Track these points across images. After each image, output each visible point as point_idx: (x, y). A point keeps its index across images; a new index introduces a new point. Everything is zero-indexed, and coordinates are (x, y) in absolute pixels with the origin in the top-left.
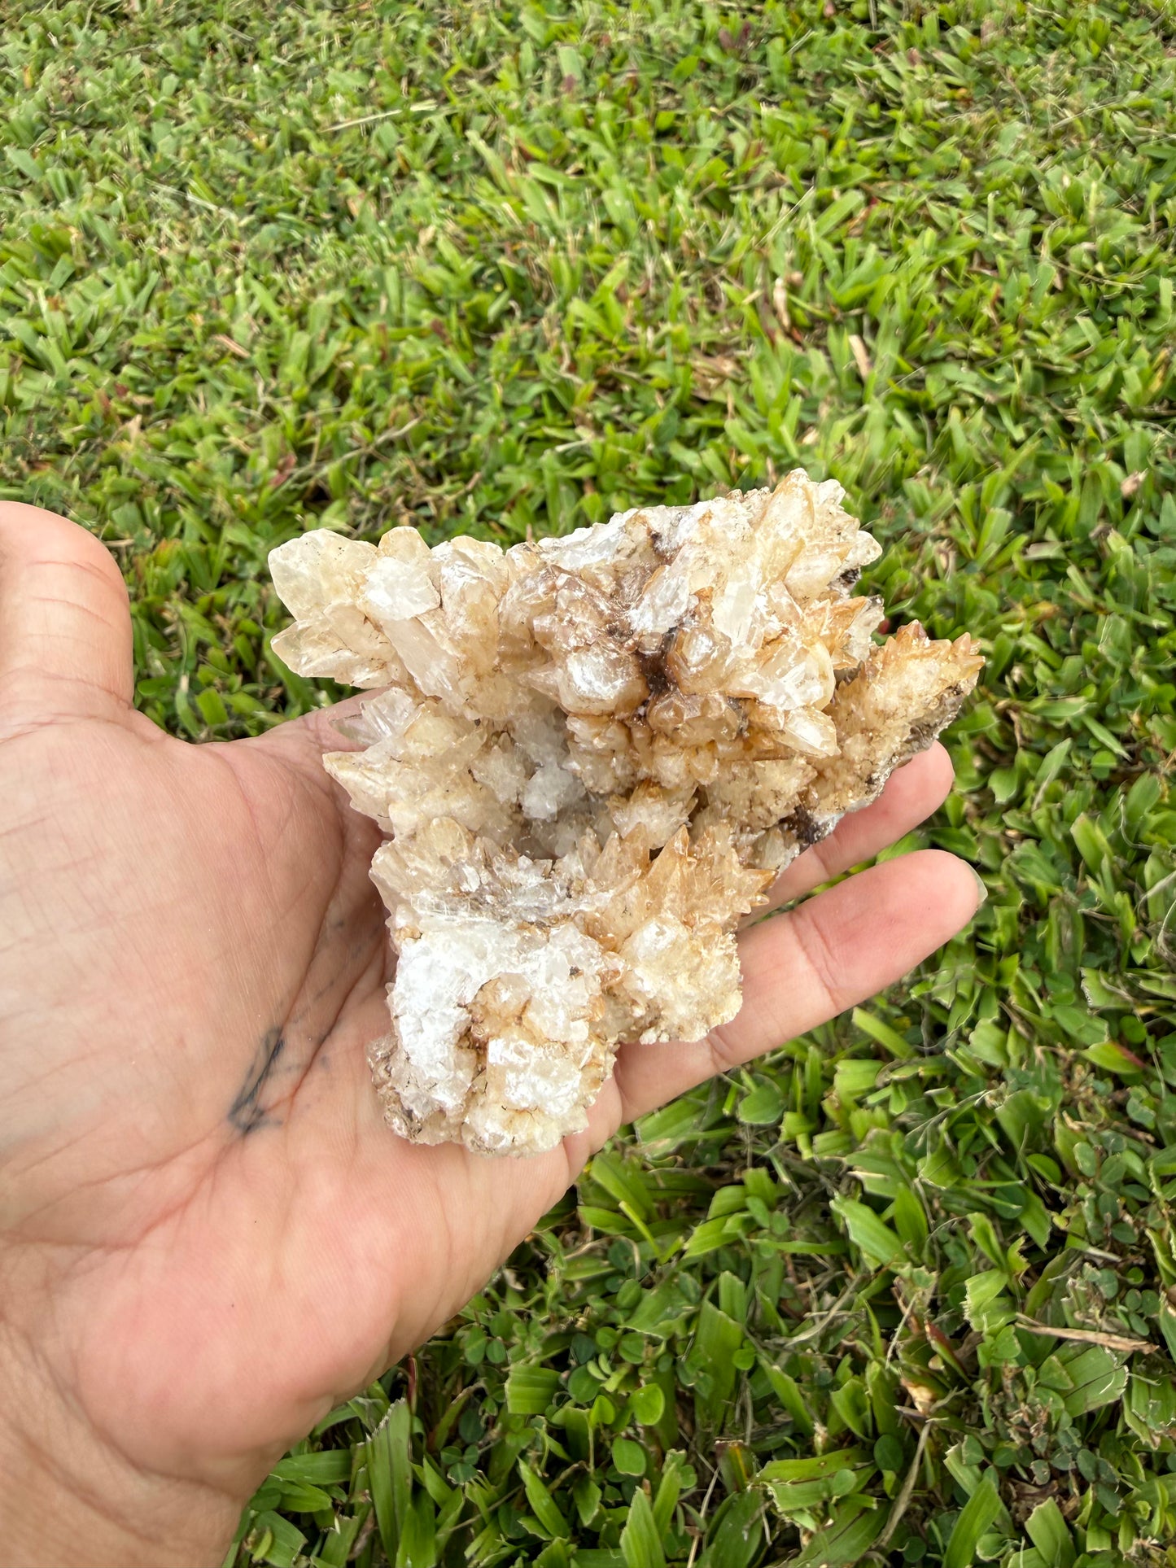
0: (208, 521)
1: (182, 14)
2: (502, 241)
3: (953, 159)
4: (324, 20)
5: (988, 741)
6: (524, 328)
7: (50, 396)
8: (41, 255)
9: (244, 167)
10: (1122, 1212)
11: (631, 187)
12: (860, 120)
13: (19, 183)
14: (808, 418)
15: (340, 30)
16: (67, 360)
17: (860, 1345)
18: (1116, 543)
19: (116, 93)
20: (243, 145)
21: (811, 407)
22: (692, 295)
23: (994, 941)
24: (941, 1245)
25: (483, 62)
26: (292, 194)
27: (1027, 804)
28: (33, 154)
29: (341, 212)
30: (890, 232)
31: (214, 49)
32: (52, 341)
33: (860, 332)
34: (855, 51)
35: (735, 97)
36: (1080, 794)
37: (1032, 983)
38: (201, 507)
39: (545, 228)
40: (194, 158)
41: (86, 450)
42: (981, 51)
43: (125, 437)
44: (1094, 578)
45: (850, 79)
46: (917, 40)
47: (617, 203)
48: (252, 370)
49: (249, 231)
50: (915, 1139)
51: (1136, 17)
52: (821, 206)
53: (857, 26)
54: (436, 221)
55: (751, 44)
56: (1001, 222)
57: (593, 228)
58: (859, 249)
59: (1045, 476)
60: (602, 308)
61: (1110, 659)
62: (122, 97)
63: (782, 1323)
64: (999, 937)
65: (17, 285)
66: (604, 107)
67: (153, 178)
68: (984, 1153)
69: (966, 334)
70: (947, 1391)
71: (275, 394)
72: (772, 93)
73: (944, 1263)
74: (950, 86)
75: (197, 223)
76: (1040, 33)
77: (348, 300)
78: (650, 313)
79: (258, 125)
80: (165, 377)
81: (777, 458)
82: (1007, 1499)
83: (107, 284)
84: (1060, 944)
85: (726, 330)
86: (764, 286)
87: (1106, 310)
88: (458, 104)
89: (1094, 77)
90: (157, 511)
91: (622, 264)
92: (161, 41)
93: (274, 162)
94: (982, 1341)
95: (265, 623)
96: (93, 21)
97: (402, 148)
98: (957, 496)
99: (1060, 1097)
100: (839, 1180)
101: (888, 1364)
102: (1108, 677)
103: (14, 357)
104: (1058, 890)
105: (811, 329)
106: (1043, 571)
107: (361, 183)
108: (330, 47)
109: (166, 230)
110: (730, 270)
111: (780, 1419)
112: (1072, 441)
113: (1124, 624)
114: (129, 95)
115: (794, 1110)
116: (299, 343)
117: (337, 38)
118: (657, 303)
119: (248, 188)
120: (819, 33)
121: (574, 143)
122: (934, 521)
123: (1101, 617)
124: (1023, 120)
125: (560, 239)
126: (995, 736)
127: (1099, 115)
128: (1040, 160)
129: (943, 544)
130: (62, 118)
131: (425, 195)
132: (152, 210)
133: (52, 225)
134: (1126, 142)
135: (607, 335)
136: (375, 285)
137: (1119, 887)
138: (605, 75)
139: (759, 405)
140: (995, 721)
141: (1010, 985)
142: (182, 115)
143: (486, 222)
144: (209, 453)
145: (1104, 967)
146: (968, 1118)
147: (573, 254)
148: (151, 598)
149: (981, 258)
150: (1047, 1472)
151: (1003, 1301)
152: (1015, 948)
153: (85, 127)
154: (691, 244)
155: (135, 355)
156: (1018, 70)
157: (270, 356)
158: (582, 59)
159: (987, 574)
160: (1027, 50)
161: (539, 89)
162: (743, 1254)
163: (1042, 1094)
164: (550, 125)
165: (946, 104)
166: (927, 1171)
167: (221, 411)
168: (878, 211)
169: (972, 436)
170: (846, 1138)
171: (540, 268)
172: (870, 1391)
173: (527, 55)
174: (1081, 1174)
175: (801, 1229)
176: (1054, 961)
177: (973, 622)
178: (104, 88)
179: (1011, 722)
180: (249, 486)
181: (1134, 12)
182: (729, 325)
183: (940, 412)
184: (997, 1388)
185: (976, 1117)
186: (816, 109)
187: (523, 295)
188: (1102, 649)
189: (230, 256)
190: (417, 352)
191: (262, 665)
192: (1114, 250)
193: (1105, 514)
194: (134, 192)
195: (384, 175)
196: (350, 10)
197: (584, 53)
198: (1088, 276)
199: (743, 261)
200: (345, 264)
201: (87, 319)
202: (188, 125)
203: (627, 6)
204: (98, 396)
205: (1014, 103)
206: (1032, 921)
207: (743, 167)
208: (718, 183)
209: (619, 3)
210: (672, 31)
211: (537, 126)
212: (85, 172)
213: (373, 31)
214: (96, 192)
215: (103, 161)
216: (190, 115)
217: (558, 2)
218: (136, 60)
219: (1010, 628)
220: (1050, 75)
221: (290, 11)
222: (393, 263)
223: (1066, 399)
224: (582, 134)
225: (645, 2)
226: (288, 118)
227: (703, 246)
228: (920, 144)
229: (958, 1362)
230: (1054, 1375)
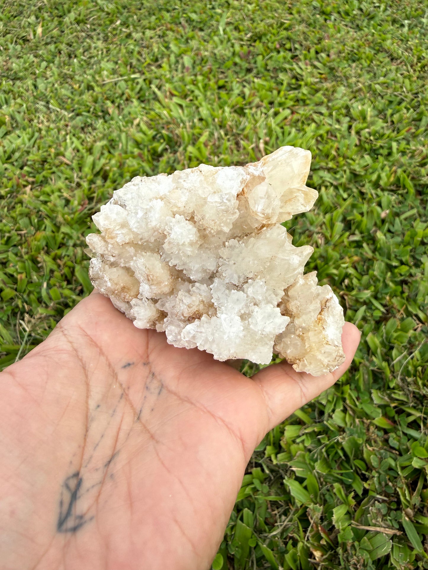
0: (55, 225)
1: (49, 40)
2: (163, 124)
3: (321, 99)
4: (100, 44)
6: (171, 155)
9: (70, 95)
10: (388, 482)
11: (209, 106)
12: (289, 85)
15: (106, 48)
16: (3, 164)
17: (295, 536)
18: (380, 235)
19: (24, 68)
20: (70, 88)
22: (231, 145)
24: (324, 495)
25: (157, 60)
26: (88, 106)
29: (105, 112)
30: (300, 124)
31: (60, 53)
34: (287, 60)
35: (246, 75)
36: (369, 325)
37: (354, 395)
38: (52, 219)
39: (179, 120)
40: (52, 92)
41: (10, 197)
42: (330, 62)
43: (25, 193)
44: (372, 247)
45: (285, 70)
46: (308, 57)
47: (204, 112)
48: (72, 169)
49: (72, 119)
50: (313, 455)
51: (382, 52)
52: (276, 114)
53: (287, 52)
54: (140, 116)
55: (251, 57)
56: (338, 121)
57: (196, 120)
58: (289, 130)
59: (355, 212)
60: (199, 149)
61: (379, 277)
62: (26, 69)
63: (266, 528)
66: (200, 78)
67: (37, 99)
68: (339, 459)
69: (326, 160)
70: (327, 552)
71: (81, 178)
72: (258, 74)
73: (324, 502)
74: (320, 74)
75: (53, 115)
76: (350, 56)
77: (108, 144)
78: (216, 151)
79: (76, 80)
80: (40, 171)
83: (19, 137)
84: (364, 380)
85: (243, 157)
86: (256, 142)
87: (374, 153)
88: (148, 75)
89: (369, 72)
90: (36, 221)
91: (206, 134)
92: (40, 50)
93: (81, 94)
94: (339, 532)
95: (76, 263)
96: (16, 42)
97: (128, 91)
98: (324, 218)
99: (365, 438)
100: (287, 471)
101: (306, 543)
102: (378, 283)
104: (362, 361)
106: (355, 245)
107: (113, 102)
108: (102, 53)
109: (41, 118)
110: (244, 136)
111: (266, 565)
112: (364, 199)
113: (383, 264)
114: (29, 68)
115: (270, 445)
117: (105, 50)
118: (218, 147)
119: (72, 103)
120: (274, 54)
121: (189, 90)
122: (316, 227)
123: (375, 262)
124: (344, 86)
125: (184, 124)
127: (370, 86)
128: (350, 100)
129: (320, 235)
130: (4, 76)
131: (136, 107)
132: (37, 110)
134: (379, 95)
135: (201, 159)
136: (118, 139)
137: (384, 360)
138: (200, 67)
141: (347, 396)
142: (48, 76)
143: (158, 118)
144: (56, 199)
145: (379, 389)
146: (333, 447)
147: (189, 129)
148: (33, 253)
149: (331, 134)
151: (347, 516)
152: (348, 382)
153: (12, 80)
154: (231, 127)
155: (29, 163)
156: (343, 69)
157: (79, 164)
158: (192, 61)
159: (335, 246)
160: (345, 62)
161: (176, 70)
162: (252, 501)
163: (359, 437)
164: (180, 83)
165: (318, 80)
166: (318, 467)
167: (60, 184)
168: (296, 116)
169: (329, 196)
170: (289, 455)
171: (177, 134)
172: (299, 554)
173: (173, 58)
174: (373, 467)
175: (273, 491)
176: (362, 387)
177: (331, 263)
178: (19, 66)
179: (344, 300)
180: (71, 212)
181: (382, 49)
182: (244, 155)
183: (318, 187)
184: (345, 550)
185: (336, 446)
186: (273, 80)
187: (171, 144)
188: (376, 273)
189: (65, 127)
190: (132, 163)
191: (74, 278)
192: (376, 132)
193: (375, 225)
194: (30, 104)
195: (121, 100)
196: (109, 41)
197: (193, 59)
198: (368, 141)
199: (249, 133)
200: (107, 131)
201: (11, 149)
202: (50, 80)
203: (208, 42)
204: (15, 178)
205: (341, 80)
206: (354, 372)
207: (248, 100)
208: (239, 105)
209: (205, 41)
210: (223, 52)
211: (176, 84)
212: (12, 96)
213: (118, 48)
214: (16, 103)
215: (19, 92)
216: (51, 76)
217: (183, 40)
218: (32, 56)
219: (344, 266)
220: (353, 71)
221: (88, 40)
222: (124, 131)
223: (361, 184)
224: (192, 87)
225: (214, 41)
226: (86, 78)
227: (234, 127)
228: (309, 93)
229: (331, 541)
230: (366, 544)
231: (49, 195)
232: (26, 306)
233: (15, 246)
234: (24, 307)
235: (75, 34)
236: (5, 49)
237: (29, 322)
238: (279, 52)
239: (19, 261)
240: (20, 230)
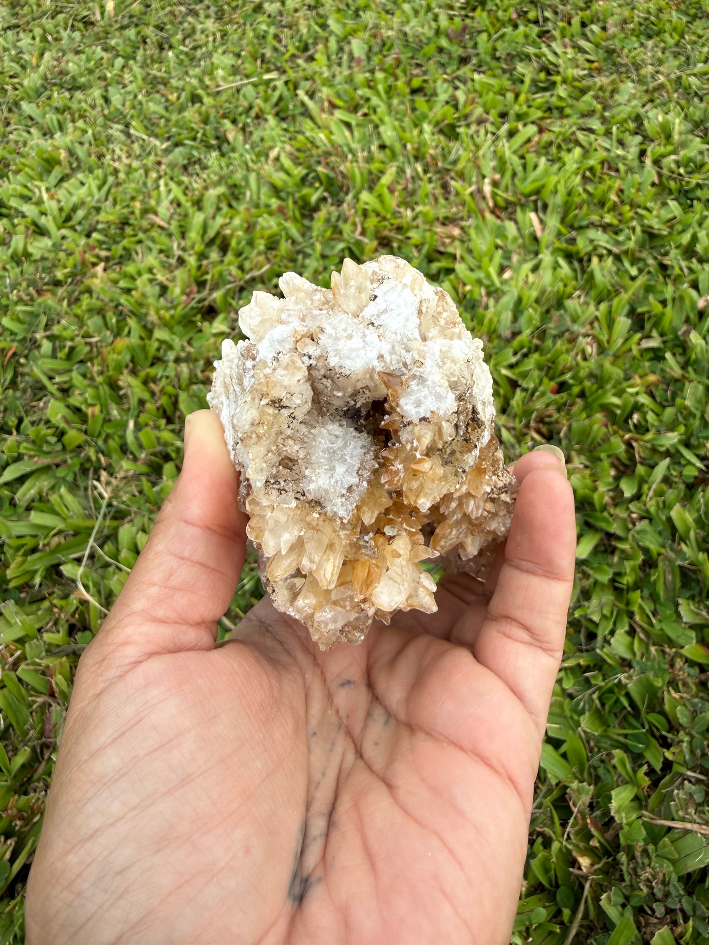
0: (145, 327)
1: (126, 21)
2: (319, 156)
3: (591, 105)
4: (210, 25)
5: (618, 459)
6: (333, 209)
7: (49, 251)
8: (43, 167)
9: (163, 112)
10: (707, 750)
11: (397, 123)
12: (534, 82)
13: (30, 123)
14: (506, 263)
15: (220, 31)
16: (59, 229)
17: (547, 830)
18: (695, 338)
19: (87, 69)
20: (163, 100)
21: (507, 256)
22: (434, 188)
23: (625, 582)
24: (595, 769)
25: (306, 48)
26: (192, 129)
27: (644, 498)
28: (38, 106)
29: (222, 139)
30: (554, 150)
31: (145, 42)
32: (50, 218)
33: (536, 210)
34: (531, 39)
35: (458, 69)
36: (676, 492)
37: (648, 608)
38: (141, 318)
39: (345, 149)
40: (134, 107)
41: (71, 283)
42: (607, 40)
43: (94, 276)
44: (681, 359)
45: (528, 57)
46: (568, 34)
47: (388, 133)
48: (170, 235)
49: (167, 151)
50: (578, 704)
51: (701, 18)
52: (511, 134)
53: (531, 25)
54: (279, 145)
55: (467, 37)
56: (621, 143)
57: (374, 148)
58: (535, 160)
59: (651, 298)
60: (380, 197)
61: (693, 409)
62: (91, 72)
64: (628, 579)
65: (29, 185)
66: (380, 75)
67: (109, 120)
68: (620, 712)
69: (600, 211)
70: (600, 859)
71: (184, 250)
72: (480, 66)
73: (596, 780)
74: (589, 61)
75: (136, 146)
76: (642, 28)
77: (227, 192)
78: (408, 199)
79: (172, 87)
80: (118, 239)
81: (487, 287)
82: (639, 927)
83: (83, 184)
84: (665, 583)
85: (454, 209)
86: (477, 182)
87: (686, 196)
88: (292, 75)
89: (676, 55)
90: (114, 320)
91: (392, 170)
92: (112, 38)
93: (181, 110)
94: (622, 828)
95: (180, 388)
96: (73, 26)
97: (259, 101)
98: (597, 309)
99: (667, 678)
101: (565, 843)
102: (691, 420)
103: (27, 228)
104: (663, 551)
105: (506, 209)
106: (650, 355)
107: (234, 122)
108: (214, 40)
109: (118, 151)
110: (457, 173)
112: (666, 276)
113: (701, 388)
114: (95, 70)
116: (198, 218)
117: (218, 35)
118: (413, 193)
119: (166, 126)
120: (508, 30)
121: (361, 97)
122: (583, 325)
123: (687, 384)
124: (633, 81)
125: (354, 155)
126: (623, 456)
127: (679, 78)
128: (644, 106)
129: (589, 339)
130: (55, 84)
131: (272, 129)
132: (110, 139)
133: (50, 149)
134: (696, 94)
135: (383, 213)
136: (243, 184)
137: (700, 549)
138: (380, 56)
139: (476, 254)
140: (623, 447)
141: (635, 609)
142: (126, 82)
143: (309, 145)
144: (145, 286)
145: (692, 598)
146: (611, 691)
147: (362, 164)
148: (111, 373)
149: (610, 165)
150: (663, 910)
151: (634, 804)
152: (637, 586)
153: (69, 90)
154: (433, 158)
155: (100, 226)
156: (630, 51)
157: (181, 226)
158: (366, 47)
159: (616, 357)
160: (634, 39)
161: (340, 65)
163: (656, 676)
164: (347, 86)
165: (586, 72)
166: (586, 723)
167: (152, 260)
168: (546, 137)
169: (606, 273)
171: (342, 173)
172: (554, 859)
173: (333, 44)
174: (681, 725)
176: (662, 594)
177: (609, 386)
178: (79, 66)
179: (633, 448)
180: (169, 305)
181: (700, 15)
182: (457, 206)
183: (585, 258)
184: (632, 858)
185: (616, 690)
186: (507, 75)
187: (332, 189)
188: (687, 403)
189: (156, 167)
190: (269, 224)
191: (178, 413)
192: (690, 160)
193: (687, 320)
194: (98, 129)
195: (248, 117)
196: (226, 18)
197: (367, 43)
198: (675, 176)
199: (464, 167)
200: (225, 171)
201: (71, 205)
202: (130, 88)
203: (393, 14)
204: (78, 251)
205: (628, 71)
206: (648, 570)
207: (464, 111)
208: (448, 121)
209: (387, 12)
210: (420, 29)
211: (339, 87)
212: (69, 117)
213: (240, 31)
214: (76, 128)
215: (80, 110)
216: (131, 82)
217: (350, 12)
218: (99, 49)
219: (631, 390)
220: (649, 54)
221: (190, 19)
222: (254, 170)
223: (662, 251)
224: (366, 92)
225: (403, 12)
226: (190, 83)
227: (440, 159)
228: (570, 96)
229: (607, 841)
230: (667, 850)
231: (133, 278)
232: (102, 459)
233: (81, 362)
234: (98, 460)
235: (168, 9)
236: (56, 39)
237: (108, 483)
239: (89, 386)
240: (89, 336)
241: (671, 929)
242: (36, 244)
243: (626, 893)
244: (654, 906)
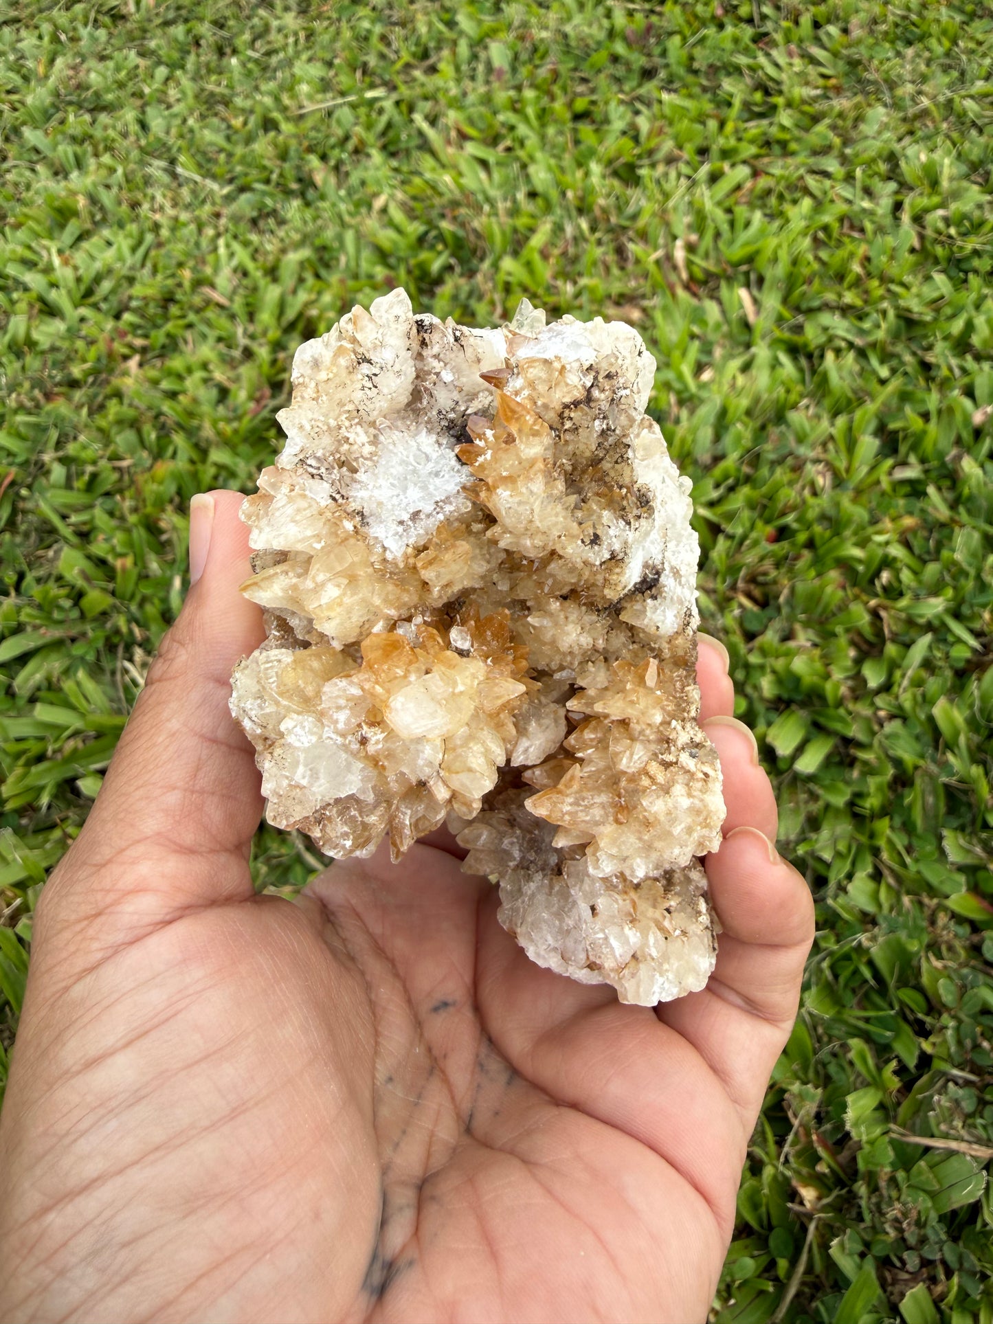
0: (196, 446)
1: (171, 15)
2: (443, 207)
3: (825, 138)
4: (291, 20)
5: (860, 634)
6: (462, 281)
7: (63, 338)
8: (53, 219)
9: (224, 144)
10: (980, 1039)
11: (553, 162)
12: (747, 105)
13: (35, 158)
14: (704, 359)
15: (305, 29)
16: (76, 307)
17: (756, 1150)
18: (969, 466)
19: (116, 82)
20: (224, 126)
21: (707, 349)
22: (605, 253)
23: (868, 805)
24: (824, 1065)
25: (425, 55)
26: (265, 168)
27: (895, 689)
28: (46, 134)
29: (306, 182)
30: (773, 201)
31: (198, 44)
32: (63, 291)
33: (748, 285)
34: (743, 45)
35: (640, 85)
36: (940, 681)
37: (900, 842)
38: (191, 432)
39: (480, 197)
40: (181, 136)
41: (93, 384)
42: (849, 46)
43: (125, 373)
44: (950, 496)
45: (737, 70)
46: (795, 37)
47: (540, 175)
48: (232, 317)
49: (229, 199)
51: (981, 17)
52: (714, 178)
53: (743, 25)
54: (387, 190)
55: (652, 40)
56: (868, 192)
57: (521, 196)
58: (747, 214)
59: (908, 409)
60: (529, 265)
61: (965, 566)
62: (121, 85)
64: (872, 802)
65: (34, 245)
66: (529, 94)
67: (148, 154)
68: (861, 986)
69: (838, 288)
70: (830, 1190)
71: (252, 337)
72: (670, 82)
73: (826, 1080)
74: (824, 76)
75: (185, 192)
76: (899, 31)
77: (314, 257)
78: (569, 269)
79: (236, 108)
80: (159, 322)
81: (678, 393)
82: (883, 1284)
83: (109, 244)
84: (924, 808)
85: (633, 284)
86: (666, 246)
87: (958, 268)
88: (405, 92)
89: (946, 69)
90: (153, 436)
91: (545, 228)
92: (152, 38)
93: (249, 140)
94: (861, 1148)
96: (96, 21)
97: (358, 129)
98: (832, 425)
99: (926, 939)
101: (781, 1168)
102: (963, 581)
103: (31, 306)
104: (921, 763)
105: (705, 283)
106: (906, 489)
107: (324, 158)
108: (296, 42)
109: (159, 198)
110: (637, 232)
112: (930, 379)
113: (976, 536)
114: (128, 83)
116: (272, 293)
117: (302, 35)
118: (575, 260)
119: (227, 163)
120: (711, 31)
121: (503, 124)
122: (813, 447)
123: (957, 529)
124: (885, 105)
125: (493, 206)
126: (868, 631)
127: (950, 102)
128: (900, 139)
129: (821, 467)
130: (70, 103)
131: (377, 169)
132: (148, 181)
133: (63, 194)
134: (974, 124)
135: (533, 287)
136: (336, 245)
137: (974, 760)
138: (530, 67)
139: (663, 346)
140: (867, 617)
141: (882, 843)
142: (172, 100)
143: (429, 192)
144: (197, 387)
145: (962, 828)
146: (847, 957)
147: (504, 219)
148: (149, 510)
149: (851, 223)
150: (917, 1261)
151: (879, 1114)
152: (884, 812)
153: (91, 111)
154: (604, 211)
155: (134, 304)
156: (881, 63)
157: (248, 305)
158: (510, 54)
159: (859, 492)
160: (887, 45)
161: (473, 78)
163: (910, 936)
164: (483, 109)
165: (819, 92)
166: (812, 1002)
167: (207, 351)
168: (763, 182)
169: (845, 374)
171: (475, 231)
172: (766, 1191)
173: (463, 49)
174: (944, 1005)
176: (919, 823)
177: (847, 533)
178: (105, 78)
179: (881, 619)
180: (231, 415)
181: (980, 13)
182: (636, 278)
183: (816, 353)
184: (874, 1189)
185: (854, 956)
186: (709, 96)
187: (462, 254)
188: (958, 556)
189: (214, 220)
192: (965, 216)
193: (959, 441)
194: (132, 166)
195: (343, 151)
196: (313, 12)
197: (511, 47)
198: (943, 238)
199: (648, 225)
200: (311, 227)
201: (92, 273)
202: (177, 109)
203: (548, 8)
204: (102, 339)
205: (878, 91)
206: (900, 789)
207: (647, 145)
208: (625, 159)
209: (540, 5)
210: (586, 29)
211: (472, 110)
212: (90, 149)
213: (332, 29)
214: (100, 166)
215: (105, 139)
216: (178, 100)
217: (488, 5)
218: (132, 54)
219: (880, 538)
220: (908, 67)
221: (262, 12)
222: (350, 226)
223: (924, 343)
224: (510, 117)
225: (563, 5)
226: (261, 103)
227: (613, 212)
228: (797, 126)
229: (840, 1165)
230: (923, 1178)
231: (180, 377)
232: (137, 631)
233: (108, 494)
234: (131, 632)
236: (72, 40)
237: (144, 665)
238: (721, 26)
239: (118, 528)
240: (118, 458)
241: (929, 1288)
242: (44, 328)
243: (867, 1238)
244: (906, 1255)
